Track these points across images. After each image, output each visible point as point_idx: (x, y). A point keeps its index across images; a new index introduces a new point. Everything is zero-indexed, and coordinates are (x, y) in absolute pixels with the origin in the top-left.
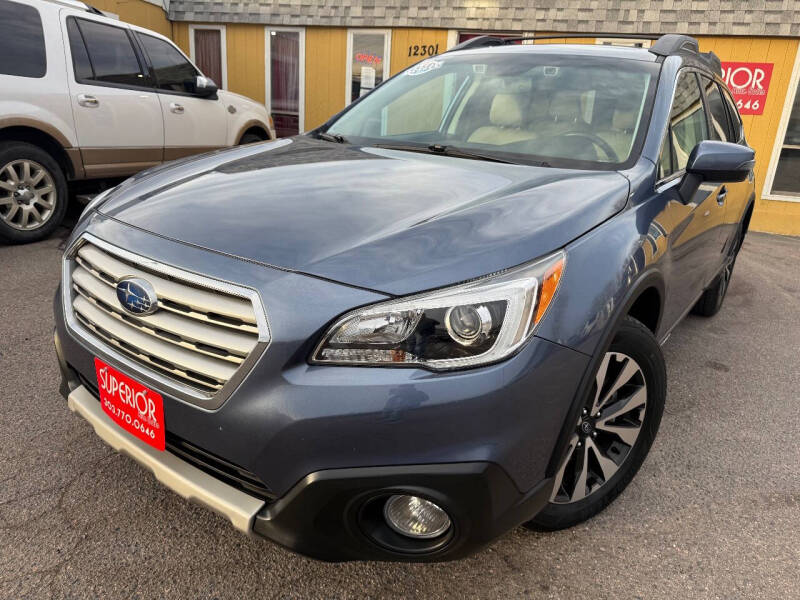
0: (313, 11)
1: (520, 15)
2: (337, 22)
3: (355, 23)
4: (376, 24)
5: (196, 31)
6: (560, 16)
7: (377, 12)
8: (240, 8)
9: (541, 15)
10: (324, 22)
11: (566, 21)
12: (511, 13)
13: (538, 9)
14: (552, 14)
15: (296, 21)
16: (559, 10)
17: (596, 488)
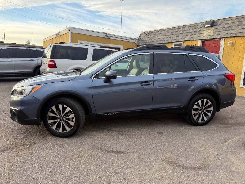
0: (165, 39)
1: (220, 33)
2: (170, 41)
3: (174, 41)
4: (179, 41)
6: (233, 32)
7: (180, 38)
8: (150, 41)
9: (226, 32)
10: (167, 42)
11: (235, 33)
12: (217, 33)
13: (226, 31)
14: (231, 31)
15: (161, 42)
16: (233, 30)
17: (65, 132)
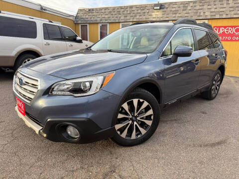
0: (111, 18)
1: (168, 16)
2: (117, 21)
3: (122, 21)
4: (127, 21)
5: (81, 26)
7: (128, 18)
8: (92, 19)
10: (114, 21)
11: (181, 17)
13: (173, 14)
14: (177, 15)
15: (107, 22)
16: (180, 14)
17: (139, 136)
